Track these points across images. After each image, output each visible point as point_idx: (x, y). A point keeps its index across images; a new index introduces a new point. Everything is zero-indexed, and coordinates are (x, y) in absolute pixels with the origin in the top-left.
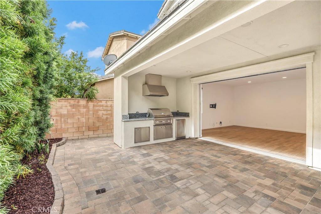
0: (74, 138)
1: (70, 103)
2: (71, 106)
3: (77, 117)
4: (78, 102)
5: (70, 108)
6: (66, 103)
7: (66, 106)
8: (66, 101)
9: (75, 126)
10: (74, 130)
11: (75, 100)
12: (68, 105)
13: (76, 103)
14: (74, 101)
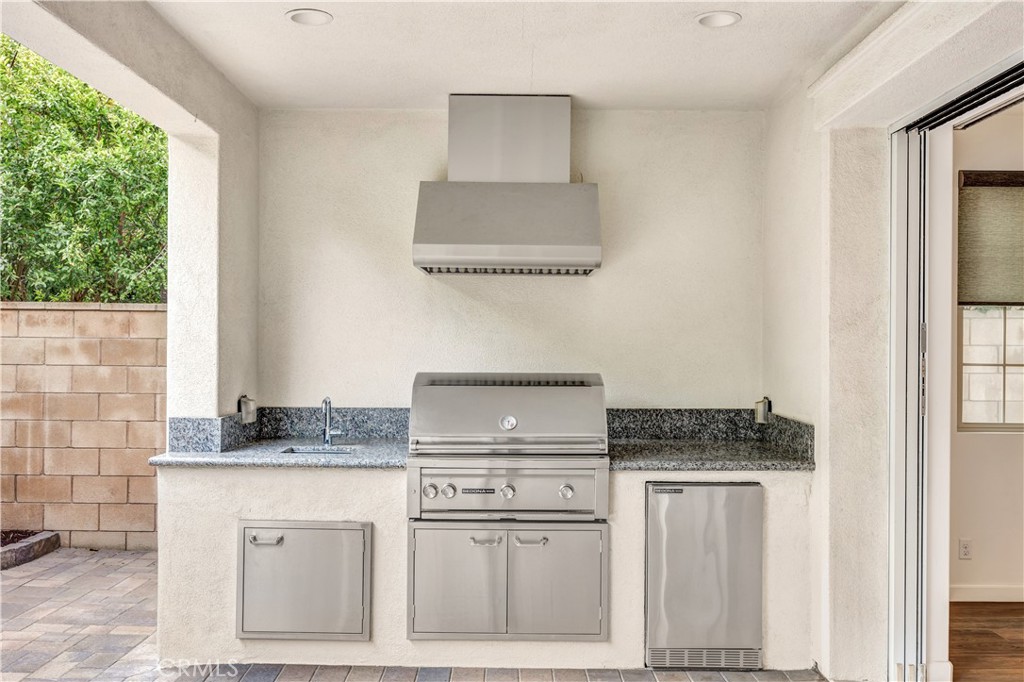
0: (102, 540)
1: (83, 330)
2: (87, 348)
3: (118, 416)
4: (127, 326)
5: (82, 359)
6: (65, 331)
7: (65, 351)
8: (63, 323)
9: (111, 468)
10: (103, 495)
11: (108, 315)
12: (75, 343)
13: (116, 332)
14: (107, 322)
